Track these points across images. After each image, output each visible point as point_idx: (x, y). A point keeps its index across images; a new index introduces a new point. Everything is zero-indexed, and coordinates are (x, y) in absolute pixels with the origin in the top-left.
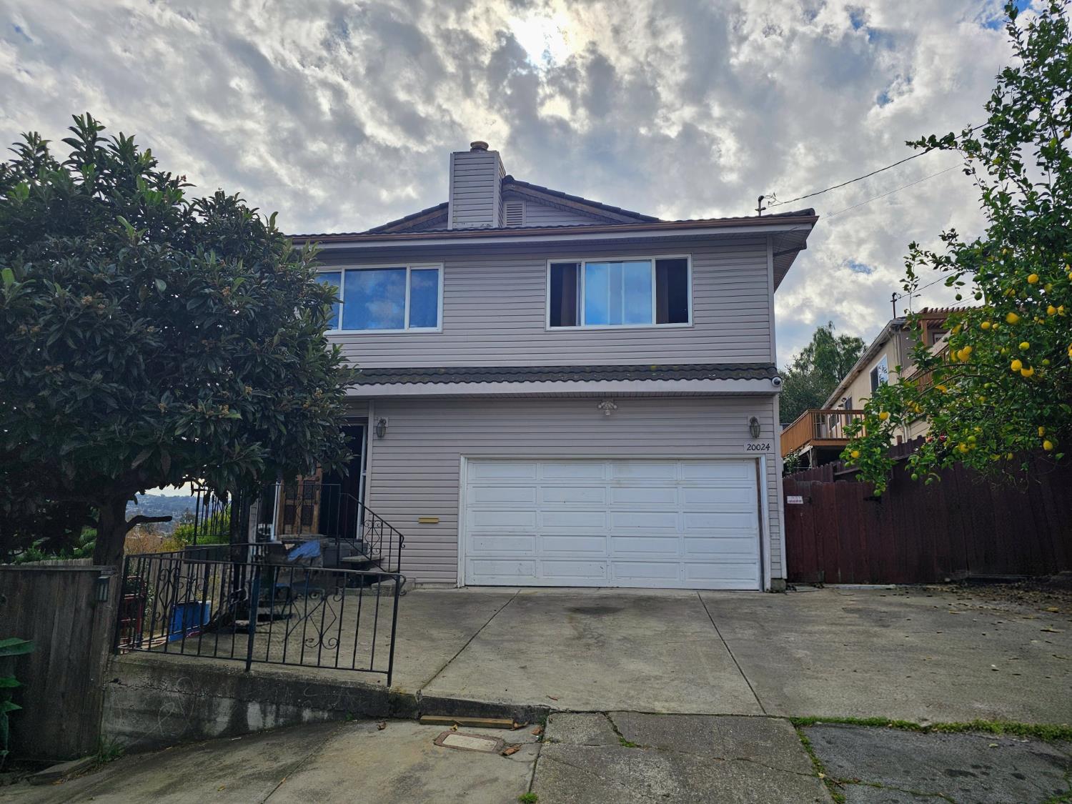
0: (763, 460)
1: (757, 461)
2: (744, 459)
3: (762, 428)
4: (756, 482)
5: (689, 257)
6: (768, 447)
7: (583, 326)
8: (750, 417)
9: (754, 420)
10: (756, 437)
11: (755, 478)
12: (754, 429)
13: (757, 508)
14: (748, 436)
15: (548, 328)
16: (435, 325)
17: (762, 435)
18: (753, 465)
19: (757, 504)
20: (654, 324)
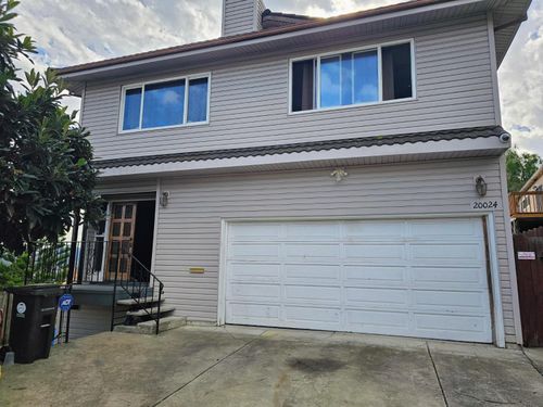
0: (490, 218)
1: (484, 218)
2: (469, 217)
3: (489, 187)
4: (483, 239)
5: (412, 41)
6: (495, 205)
7: (319, 109)
8: (476, 176)
9: (480, 180)
10: (483, 195)
11: (482, 234)
12: (481, 187)
13: (485, 263)
14: (474, 195)
15: (290, 113)
16: (205, 119)
17: (488, 193)
18: (479, 223)
19: (485, 259)
20: (381, 101)
